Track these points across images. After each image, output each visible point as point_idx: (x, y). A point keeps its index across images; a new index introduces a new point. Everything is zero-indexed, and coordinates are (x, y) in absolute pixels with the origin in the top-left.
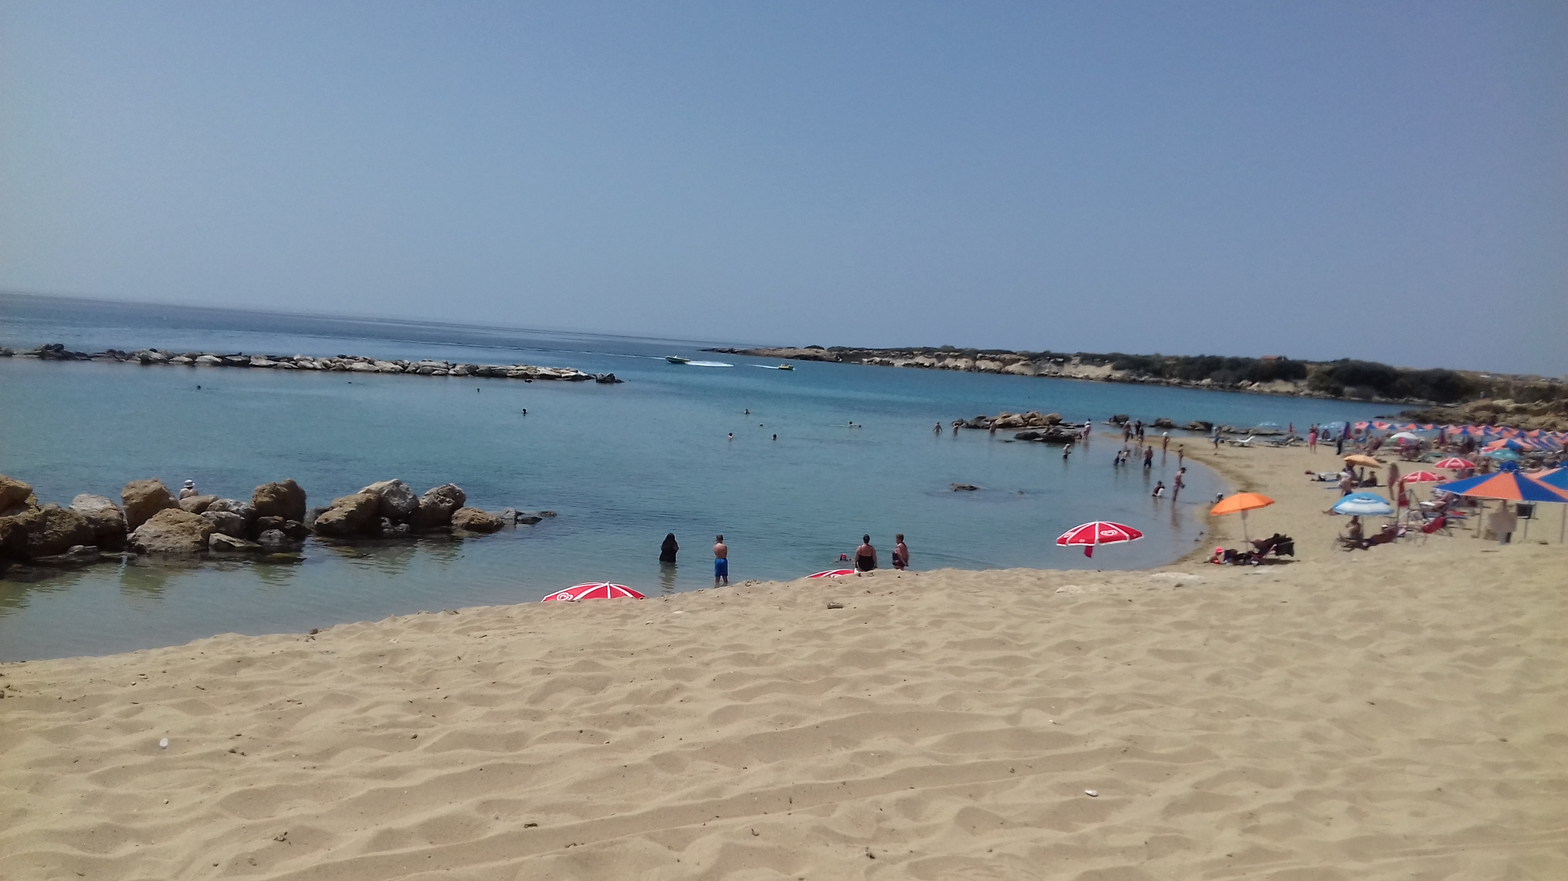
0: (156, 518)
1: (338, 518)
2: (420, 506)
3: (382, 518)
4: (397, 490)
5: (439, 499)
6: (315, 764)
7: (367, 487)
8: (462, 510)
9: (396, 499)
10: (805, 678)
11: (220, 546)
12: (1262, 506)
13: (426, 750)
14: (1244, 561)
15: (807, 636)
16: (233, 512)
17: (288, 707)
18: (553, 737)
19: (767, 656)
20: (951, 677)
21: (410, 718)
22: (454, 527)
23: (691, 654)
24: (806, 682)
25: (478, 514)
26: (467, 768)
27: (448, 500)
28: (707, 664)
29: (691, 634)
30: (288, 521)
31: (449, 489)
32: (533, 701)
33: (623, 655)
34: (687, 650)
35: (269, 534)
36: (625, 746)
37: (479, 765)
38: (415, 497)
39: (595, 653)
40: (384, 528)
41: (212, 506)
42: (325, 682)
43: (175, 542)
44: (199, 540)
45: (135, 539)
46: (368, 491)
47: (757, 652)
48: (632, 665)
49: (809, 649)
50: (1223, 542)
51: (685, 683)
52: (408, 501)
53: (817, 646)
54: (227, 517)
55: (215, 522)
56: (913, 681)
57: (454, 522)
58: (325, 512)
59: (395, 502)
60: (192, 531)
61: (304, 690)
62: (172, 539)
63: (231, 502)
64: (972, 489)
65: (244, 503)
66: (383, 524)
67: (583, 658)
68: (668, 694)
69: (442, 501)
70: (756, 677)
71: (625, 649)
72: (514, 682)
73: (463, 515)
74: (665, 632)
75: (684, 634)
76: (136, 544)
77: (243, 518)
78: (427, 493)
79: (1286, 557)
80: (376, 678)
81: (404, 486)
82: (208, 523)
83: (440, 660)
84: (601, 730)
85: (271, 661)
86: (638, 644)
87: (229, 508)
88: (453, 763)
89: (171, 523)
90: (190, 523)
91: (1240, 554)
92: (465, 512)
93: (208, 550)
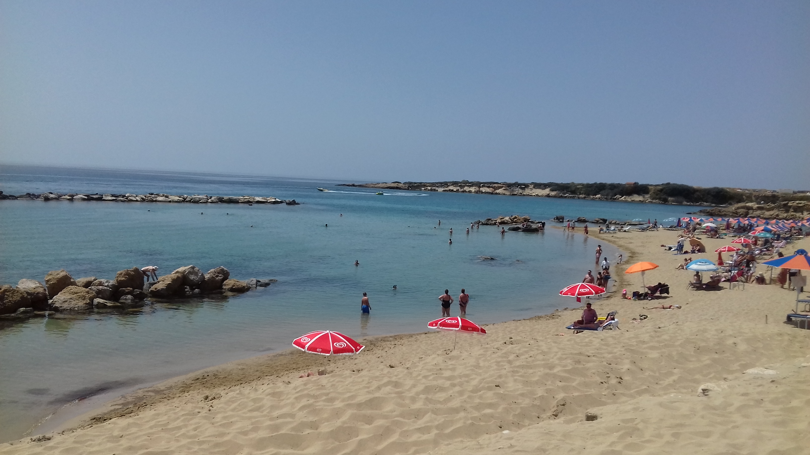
0: (64, 291)
1: (162, 288)
2: (205, 279)
3: (185, 287)
4: (193, 271)
5: (215, 275)
7: (177, 270)
8: (228, 281)
9: (192, 276)
11: (100, 306)
12: (653, 269)
16: (105, 286)
22: (223, 290)
25: (237, 282)
27: (220, 275)
30: (135, 290)
31: (221, 269)
35: (125, 298)
38: (202, 275)
40: (187, 291)
41: (94, 283)
43: (75, 304)
44: (88, 303)
45: (53, 304)
46: (177, 272)
52: (199, 277)
54: (102, 289)
55: (96, 292)
57: (224, 287)
59: (192, 278)
60: (84, 298)
62: (73, 302)
63: (104, 281)
65: (111, 281)
66: (186, 290)
69: (217, 276)
73: (229, 283)
76: (54, 306)
77: (111, 289)
78: (209, 272)
79: (665, 295)
81: (196, 269)
82: (93, 293)
87: (103, 284)
89: (72, 294)
90: (82, 293)
91: (641, 294)
92: (230, 282)
93: (93, 308)
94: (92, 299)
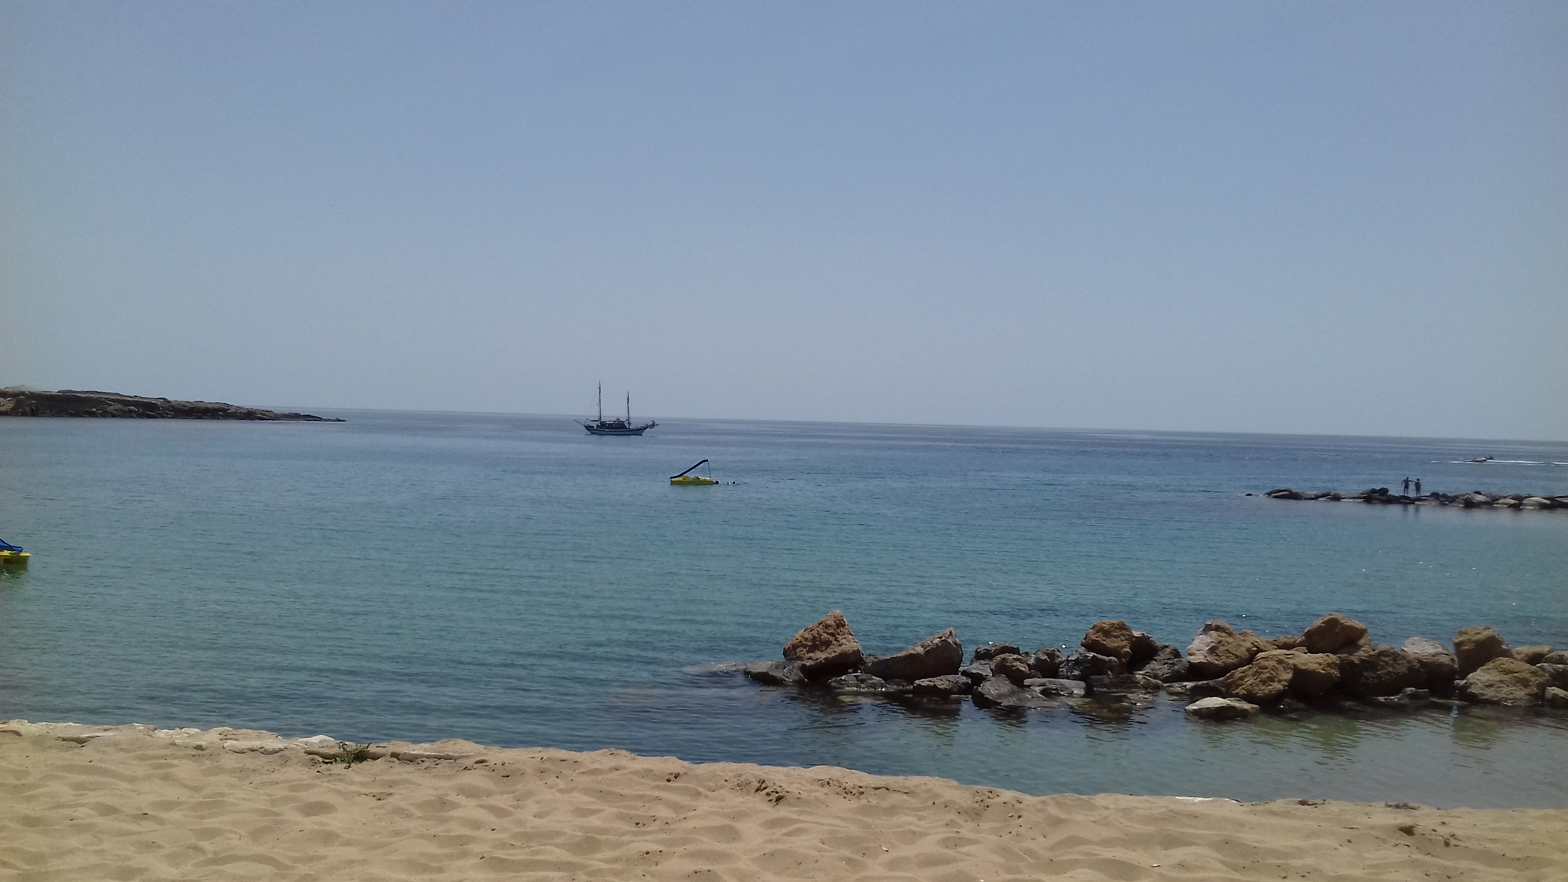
0: (1489, 667)
11: (1557, 701)
41: (1548, 657)
43: (1509, 693)
44: (1534, 693)
45: (1466, 686)
54: (1564, 671)
55: (1551, 675)
60: (1525, 683)
62: (1505, 690)
76: (1468, 692)
82: (1544, 676)
89: (1505, 673)
90: (1524, 674)
93: (1543, 705)
94: (1542, 687)
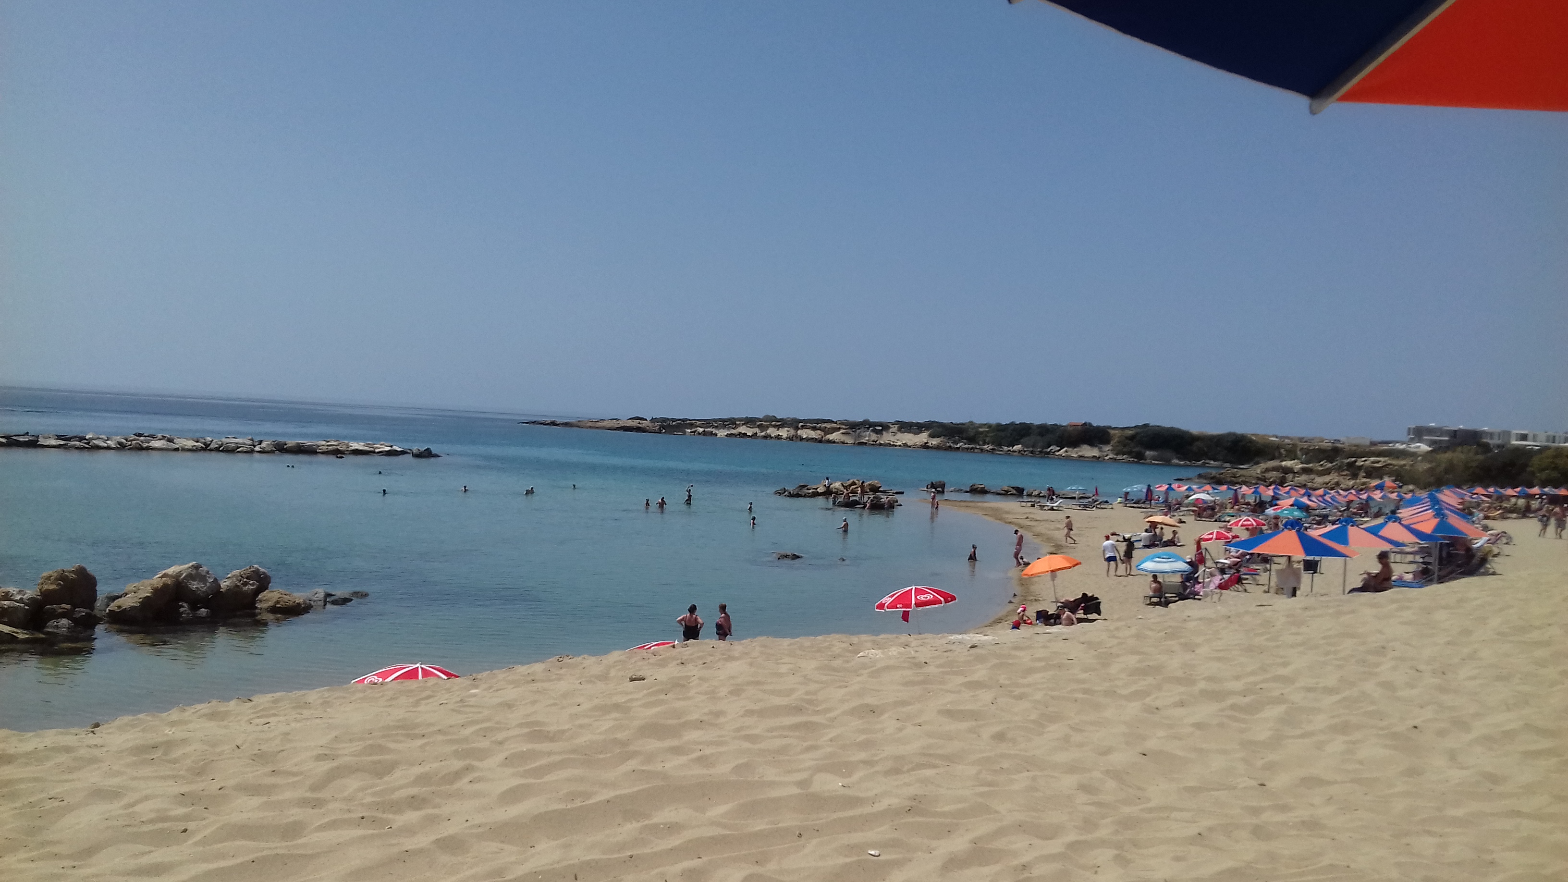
1: (132, 605)
2: (221, 590)
3: (180, 604)
4: (196, 574)
5: (242, 582)
6: (75, 864)
7: (164, 572)
8: (267, 593)
9: (195, 583)
10: (601, 752)
11: (3, 639)
12: (1070, 568)
13: (196, 844)
14: (1055, 621)
15: (604, 710)
16: (16, 601)
17: (49, 805)
18: (333, 825)
19: (563, 732)
20: (746, 745)
21: (181, 811)
22: (257, 611)
23: (484, 733)
24: (601, 756)
25: (284, 596)
26: (239, 860)
27: (251, 582)
28: (501, 743)
29: (486, 713)
30: (77, 609)
31: (253, 571)
32: (314, 788)
33: (414, 737)
34: (481, 729)
35: (55, 624)
36: (409, 831)
37: (251, 857)
38: (215, 580)
39: (384, 736)
40: (182, 613)
42: (92, 777)
46: (165, 576)
47: (553, 728)
48: (422, 747)
49: (606, 724)
50: (1034, 603)
51: (476, 763)
52: (208, 584)
53: (616, 719)
54: (9, 607)
56: (708, 751)
57: (259, 605)
58: (117, 599)
59: (194, 587)
61: (67, 786)
63: (14, 591)
64: (795, 557)
65: (29, 592)
66: (182, 610)
67: (371, 742)
68: (457, 775)
69: (245, 584)
70: (549, 754)
71: (417, 731)
72: (295, 769)
73: (269, 597)
74: (459, 712)
75: (480, 713)
77: (27, 607)
78: (229, 576)
79: (1094, 616)
80: (147, 771)
81: (204, 569)
83: (218, 750)
84: (385, 816)
85: (33, 757)
86: (431, 725)
87: (12, 597)
88: (222, 856)
91: (1051, 614)
92: (270, 595)
